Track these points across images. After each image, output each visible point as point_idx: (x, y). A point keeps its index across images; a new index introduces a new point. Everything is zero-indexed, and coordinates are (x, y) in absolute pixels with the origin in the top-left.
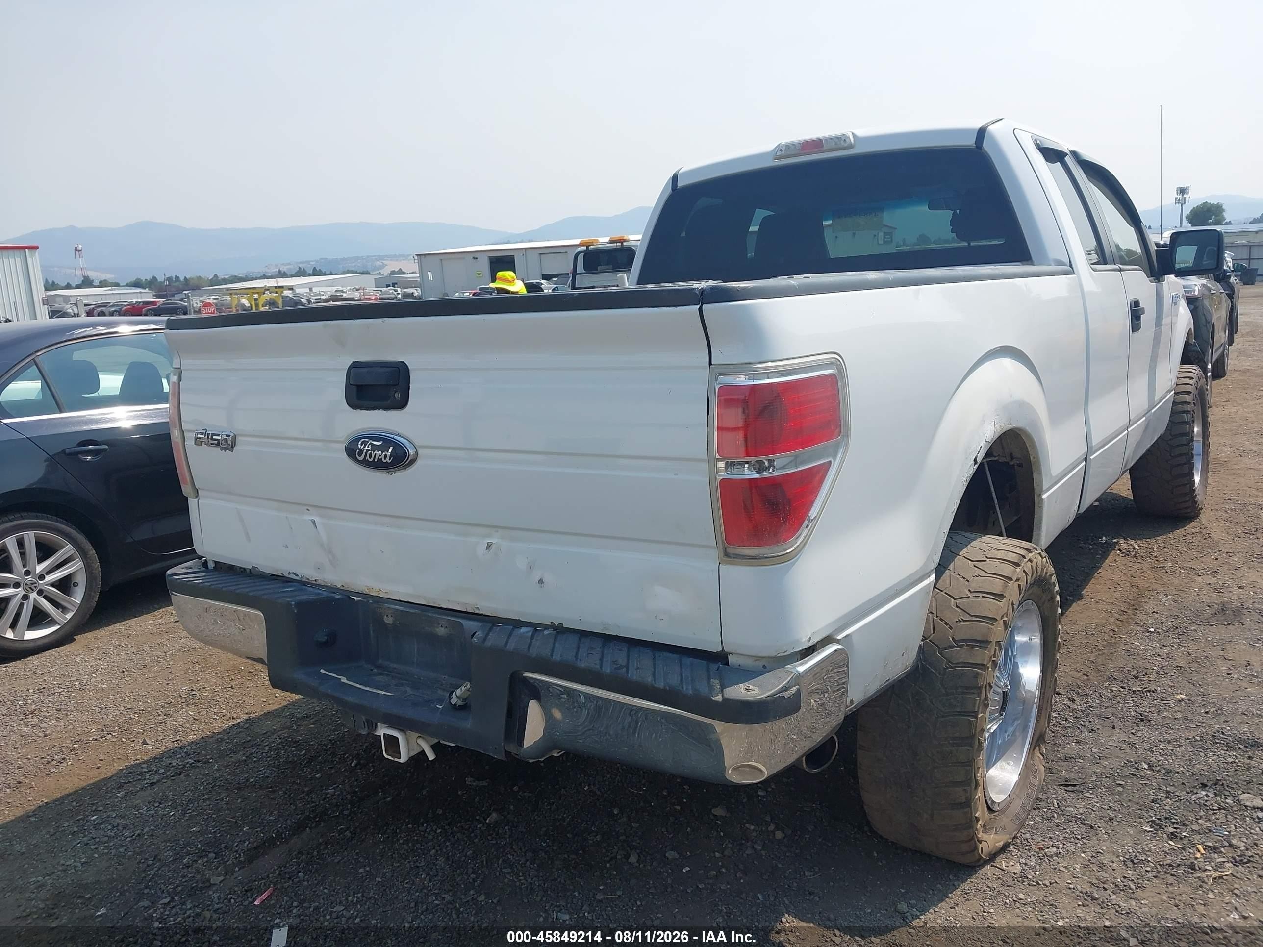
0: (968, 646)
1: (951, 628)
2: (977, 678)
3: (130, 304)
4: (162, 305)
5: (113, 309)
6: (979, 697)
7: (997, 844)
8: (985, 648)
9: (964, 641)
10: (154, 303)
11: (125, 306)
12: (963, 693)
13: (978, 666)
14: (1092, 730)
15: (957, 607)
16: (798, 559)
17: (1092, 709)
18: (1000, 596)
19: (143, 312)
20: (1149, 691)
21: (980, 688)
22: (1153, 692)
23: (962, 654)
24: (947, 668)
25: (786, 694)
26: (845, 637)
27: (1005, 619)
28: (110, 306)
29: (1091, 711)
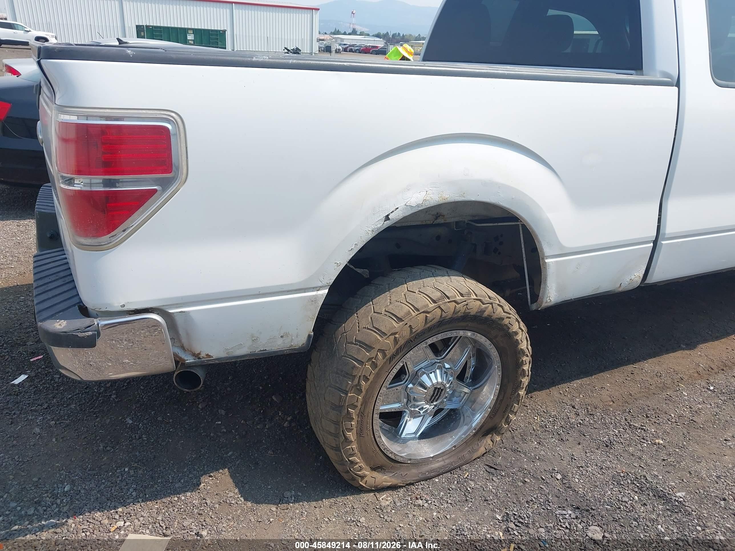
0: (360, 346)
1: (359, 331)
2: (353, 369)
3: (366, 47)
4: (380, 48)
5: (357, 48)
6: (352, 382)
7: (384, 483)
8: (368, 351)
9: (360, 342)
10: (377, 47)
11: (363, 47)
12: (345, 376)
13: (358, 362)
14: (562, 439)
15: (371, 318)
16: (113, 251)
17: (579, 425)
18: (400, 320)
19: (371, 52)
20: (642, 429)
21: (355, 376)
22: (645, 431)
23: (353, 350)
24: (343, 356)
25: (80, 335)
26: (180, 312)
27: (397, 336)
28: (356, 47)
29: (577, 426)
